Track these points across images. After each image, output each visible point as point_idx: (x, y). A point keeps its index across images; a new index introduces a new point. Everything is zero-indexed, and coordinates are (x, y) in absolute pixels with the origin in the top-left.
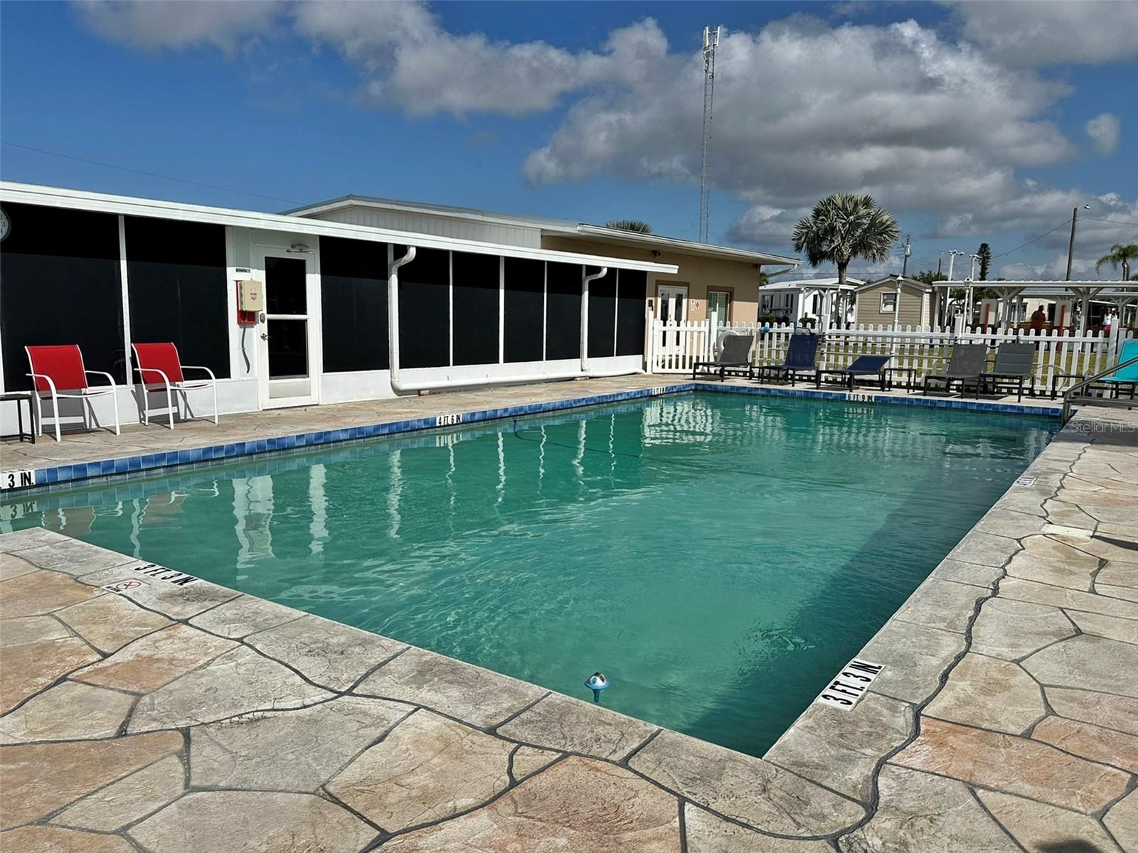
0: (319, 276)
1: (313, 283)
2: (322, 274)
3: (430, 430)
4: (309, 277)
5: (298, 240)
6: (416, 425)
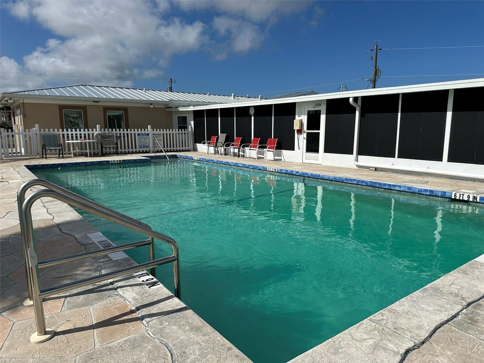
0: (325, 115)
1: (323, 118)
2: (326, 114)
3: (264, 171)
4: (321, 116)
5: (318, 103)
6: (261, 168)
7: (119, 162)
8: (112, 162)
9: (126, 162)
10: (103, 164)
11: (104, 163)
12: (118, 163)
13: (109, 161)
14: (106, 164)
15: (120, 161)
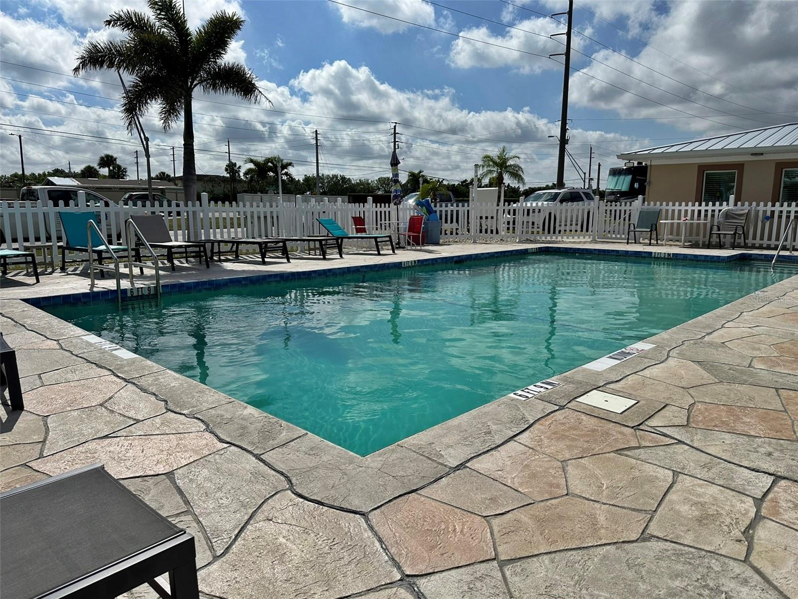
7: (666, 257)
8: (657, 254)
9: (678, 257)
10: (643, 257)
11: (643, 255)
12: (664, 258)
13: (651, 253)
14: (648, 257)
15: (669, 254)
